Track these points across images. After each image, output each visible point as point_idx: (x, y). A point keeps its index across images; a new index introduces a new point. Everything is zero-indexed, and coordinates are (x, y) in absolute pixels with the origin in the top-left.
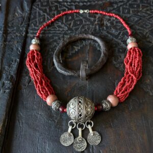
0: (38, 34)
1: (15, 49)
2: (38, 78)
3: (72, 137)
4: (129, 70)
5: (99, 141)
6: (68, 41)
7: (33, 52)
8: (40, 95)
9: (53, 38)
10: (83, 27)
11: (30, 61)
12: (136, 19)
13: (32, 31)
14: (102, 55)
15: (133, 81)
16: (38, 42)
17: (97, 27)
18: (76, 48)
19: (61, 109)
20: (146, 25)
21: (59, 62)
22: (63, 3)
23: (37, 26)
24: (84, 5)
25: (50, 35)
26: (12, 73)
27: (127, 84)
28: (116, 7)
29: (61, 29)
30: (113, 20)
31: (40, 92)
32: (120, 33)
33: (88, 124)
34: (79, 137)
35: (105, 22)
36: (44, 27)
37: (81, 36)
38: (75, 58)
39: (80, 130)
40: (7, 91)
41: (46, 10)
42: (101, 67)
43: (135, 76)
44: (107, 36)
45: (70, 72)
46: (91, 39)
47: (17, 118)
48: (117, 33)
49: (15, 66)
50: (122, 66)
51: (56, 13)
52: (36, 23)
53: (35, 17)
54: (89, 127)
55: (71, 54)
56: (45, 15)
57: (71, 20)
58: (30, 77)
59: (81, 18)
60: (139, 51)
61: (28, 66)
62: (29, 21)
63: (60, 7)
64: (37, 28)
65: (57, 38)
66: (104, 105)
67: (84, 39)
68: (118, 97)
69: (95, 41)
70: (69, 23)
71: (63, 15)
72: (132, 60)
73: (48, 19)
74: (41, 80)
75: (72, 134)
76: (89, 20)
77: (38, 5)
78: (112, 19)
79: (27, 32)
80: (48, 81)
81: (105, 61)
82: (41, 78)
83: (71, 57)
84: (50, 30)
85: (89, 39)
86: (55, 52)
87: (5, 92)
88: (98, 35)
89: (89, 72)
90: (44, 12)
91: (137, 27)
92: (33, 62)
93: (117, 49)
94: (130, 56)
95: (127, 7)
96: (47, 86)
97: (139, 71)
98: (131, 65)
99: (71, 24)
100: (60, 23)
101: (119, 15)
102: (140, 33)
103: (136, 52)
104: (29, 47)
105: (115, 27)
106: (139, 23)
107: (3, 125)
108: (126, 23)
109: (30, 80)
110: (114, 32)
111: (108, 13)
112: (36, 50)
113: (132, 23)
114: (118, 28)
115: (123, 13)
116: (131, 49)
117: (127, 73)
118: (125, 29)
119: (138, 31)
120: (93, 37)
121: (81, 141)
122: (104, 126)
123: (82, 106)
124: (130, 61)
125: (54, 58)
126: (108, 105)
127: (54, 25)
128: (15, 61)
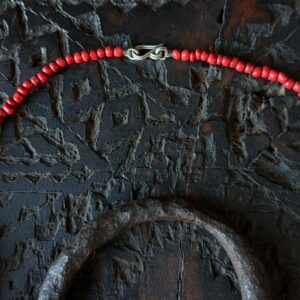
17: (211, 143)
65: (38, 210)
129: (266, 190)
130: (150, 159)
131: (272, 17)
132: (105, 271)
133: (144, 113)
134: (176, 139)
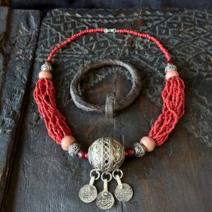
0: (49, 58)
1: (18, 76)
2: (50, 115)
3: (95, 191)
4: (168, 106)
5: (131, 196)
6: (89, 67)
7: (43, 80)
8: (53, 137)
9: (69, 64)
10: (108, 50)
11: (39, 93)
12: (177, 42)
13: (41, 55)
14: (134, 85)
15: (173, 119)
16: (50, 68)
17: (127, 51)
18: (100, 78)
19: (80, 155)
20: (190, 50)
21: (77, 94)
22: (81, 20)
23: (49, 49)
24: (109, 23)
25: (65, 60)
26: (15, 108)
27: (166, 123)
28: (150, 26)
29: (80, 53)
30: (147, 42)
31: (53, 133)
32: (156, 58)
33: (116, 173)
34: (104, 191)
35: (136, 45)
36: (58, 49)
37: (106, 62)
38: (99, 90)
39: (105, 182)
40: (9, 131)
41: (59, 27)
42: (132, 101)
43: (176, 113)
44: (140, 62)
45: (92, 107)
46: (120, 66)
47: (21, 167)
48: (152, 59)
49: (18, 99)
50: (159, 101)
51: (72, 31)
52: (47, 43)
53: (45, 37)
54: (118, 178)
55: (92, 85)
56: (58, 34)
57: (92, 41)
58: (38, 113)
59: (106, 39)
60: (180, 82)
61: (36, 99)
62: (37, 42)
63: (78, 25)
64: (48, 51)
65: (74, 63)
66: (137, 150)
67: (110, 66)
68: (155, 140)
69: (124, 68)
70: (90, 44)
71: (82, 35)
72: (172, 92)
73: (63, 40)
74: (54, 117)
75: (94, 187)
76: (116, 42)
77: (49, 21)
78: (145, 41)
79: (34, 56)
80: (63, 119)
81: (138, 94)
82: (53, 115)
83: (93, 88)
84: (65, 53)
85: (116, 66)
86: (72, 81)
87: (5, 132)
88: (128, 61)
89: (117, 107)
90: (57, 30)
91: (178, 52)
92: (43, 94)
93: (152, 79)
94: (169, 88)
95: (165, 26)
96: (62, 125)
97: (181, 107)
98: (171, 99)
99: (92, 46)
100: (78, 45)
101: (154, 37)
102: (182, 59)
103: (177, 82)
104: (37, 75)
105: (149, 51)
106: (180, 47)
107: (3, 176)
108: (164, 47)
109: (39, 118)
110: (148, 57)
111: (141, 33)
112: (47, 79)
113: (171, 47)
114: (154, 52)
115: (160, 33)
116: (171, 79)
117: (166, 109)
118: (163, 54)
119: (179, 57)
120: (121, 63)
121: (107, 197)
122: (136, 177)
123: (109, 150)
124: (169, 94)
125: (71, 89)
126: (142, 150)
127: (70, 48)
128: (19, 92)
129: (142, 61)
130: (109, 54)
131: (146, 25)
133: (108, 44)
134: (117, 50)
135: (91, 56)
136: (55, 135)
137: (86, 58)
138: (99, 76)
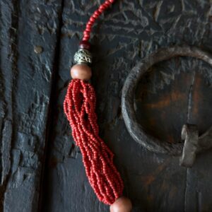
0: (85, 35)
1: (38, 67)
2: (91, 154)
7: (78, 83)
9: (118, 46)
18: (168, 78)
23: (83, 9)
25: (112, 37)
26: (37, 131)
29: (135, 23)
38: (164, 103)
40: (30, 175)
49: (41, 116)
55: (154, 91)
58: (72, 139)
65: (126, 45)
70: (152, 6)
74: (98, 157)
76: (196, 5)
82: (97, 154)
84: (110, 23)
87: (25, 177)
100: (132, 5)
109: (73, 146)
127: (119, 10)
128: (42, 99)
130: (182, 29)
132: (155, 77)
133: (181, 8)
134: (196, 22)
135: (153, 32)
136: (101, 196)
137: (144, 36)
138: (165, 74)
